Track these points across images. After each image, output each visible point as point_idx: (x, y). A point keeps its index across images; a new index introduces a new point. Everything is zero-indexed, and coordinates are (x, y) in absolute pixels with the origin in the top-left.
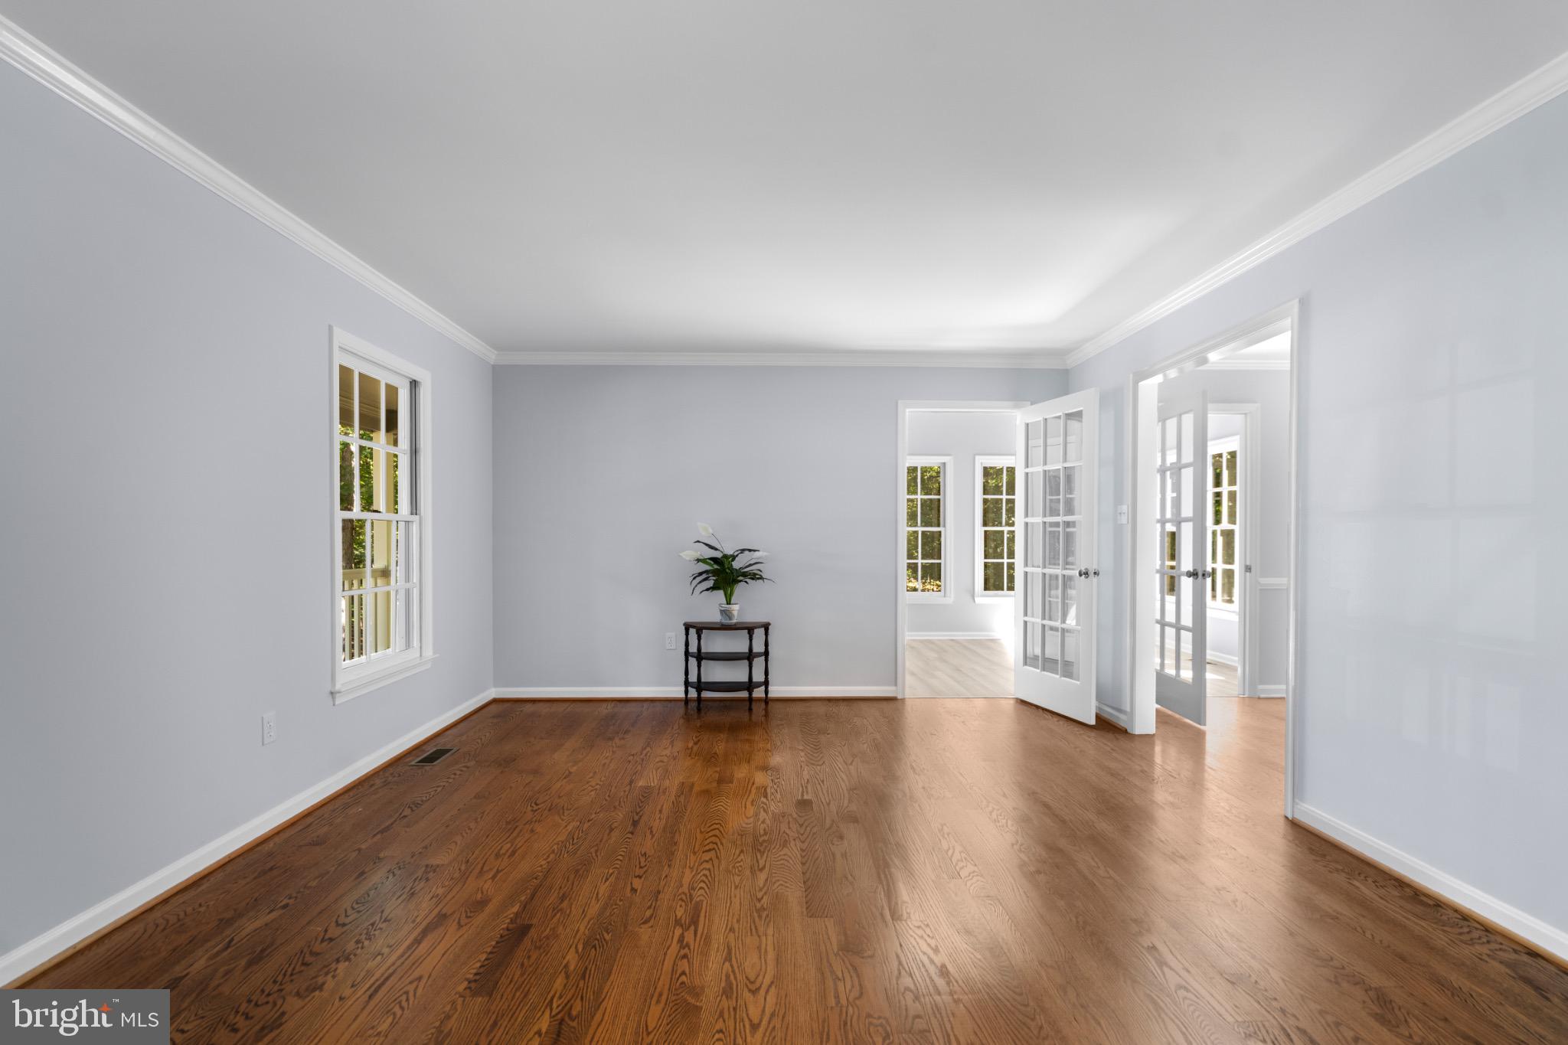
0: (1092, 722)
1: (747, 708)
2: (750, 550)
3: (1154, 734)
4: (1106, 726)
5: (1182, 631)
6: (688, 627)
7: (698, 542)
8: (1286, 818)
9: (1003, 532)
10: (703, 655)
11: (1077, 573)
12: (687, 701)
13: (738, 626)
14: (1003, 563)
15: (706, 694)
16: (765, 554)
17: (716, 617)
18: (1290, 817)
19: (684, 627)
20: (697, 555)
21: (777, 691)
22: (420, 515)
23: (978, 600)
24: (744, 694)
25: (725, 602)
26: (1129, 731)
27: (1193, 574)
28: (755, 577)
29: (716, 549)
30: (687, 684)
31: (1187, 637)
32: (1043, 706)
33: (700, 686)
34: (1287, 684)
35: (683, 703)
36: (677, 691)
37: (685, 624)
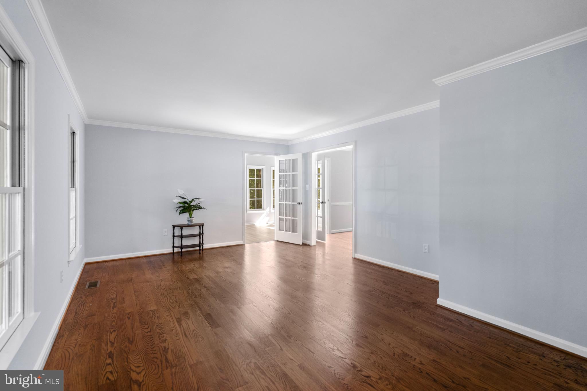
0: (301, 244)
1: (199, 253)
2: (199, 199)
3: (316, 245)
4: (304, 244)
5: (318, 218)
6: (174, 227)
7: (178, 196)
8: (353, 258)
9: (255, 190)
10: (183, 236)
11: (297, 203)
12: (173, 253)
13: (194, 225)
14: (257, 200)
15: (184, 250)
16: (204, 200)
17: (186, 222)
18: (354, 257)
19: (172, 227)
20: (179, 201)
21: (206, 246)
22: (76, 188)
23: (248, 212)
24: (198, 248)
25: (189, 217)
26: (310, 245)
27: (322, 203)
28: (200, 208)
29: (186, 199)
30: (174, 247)
31: (320, 219)
32: (286, 241)
33: (181, 247)
34: (353, 228)
35: (172, 254)
36: (170, 250)
37: (173, 226)
